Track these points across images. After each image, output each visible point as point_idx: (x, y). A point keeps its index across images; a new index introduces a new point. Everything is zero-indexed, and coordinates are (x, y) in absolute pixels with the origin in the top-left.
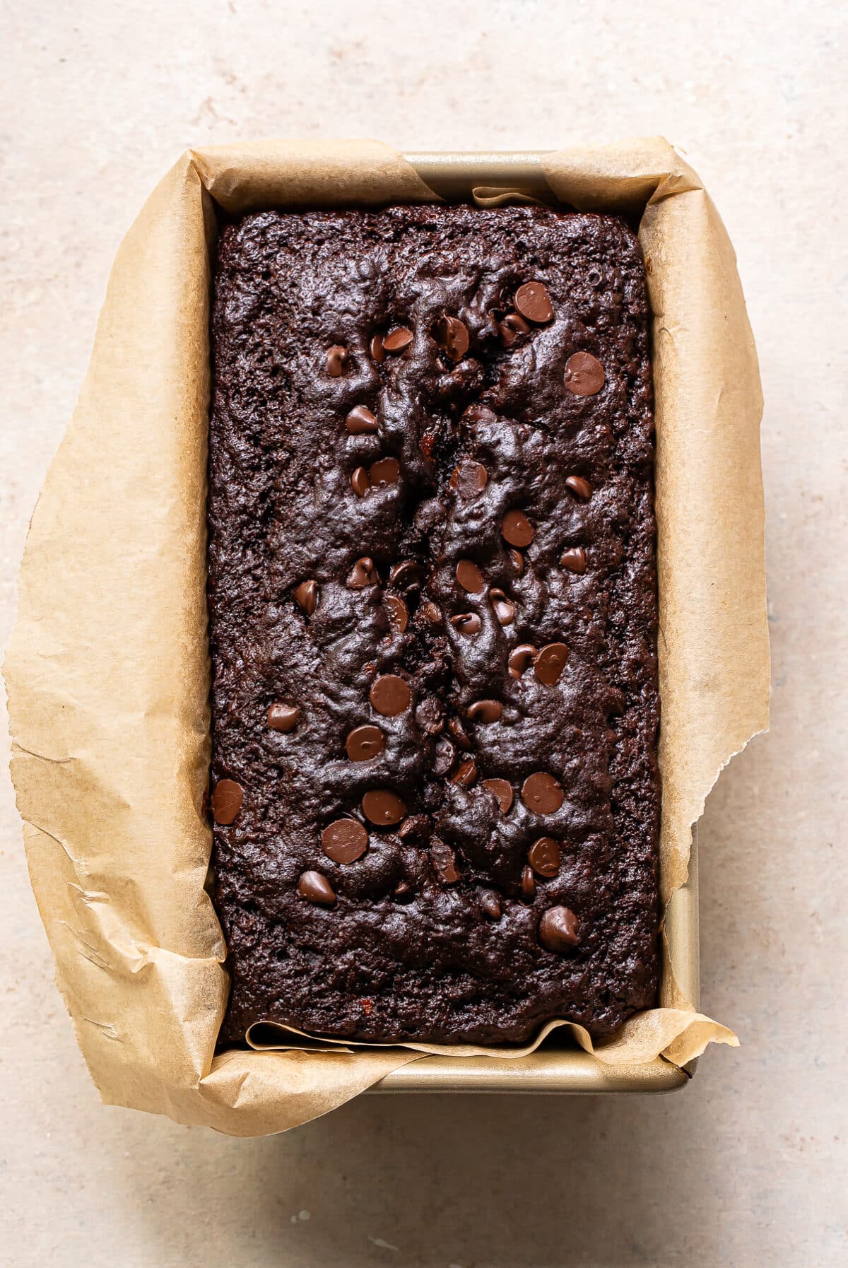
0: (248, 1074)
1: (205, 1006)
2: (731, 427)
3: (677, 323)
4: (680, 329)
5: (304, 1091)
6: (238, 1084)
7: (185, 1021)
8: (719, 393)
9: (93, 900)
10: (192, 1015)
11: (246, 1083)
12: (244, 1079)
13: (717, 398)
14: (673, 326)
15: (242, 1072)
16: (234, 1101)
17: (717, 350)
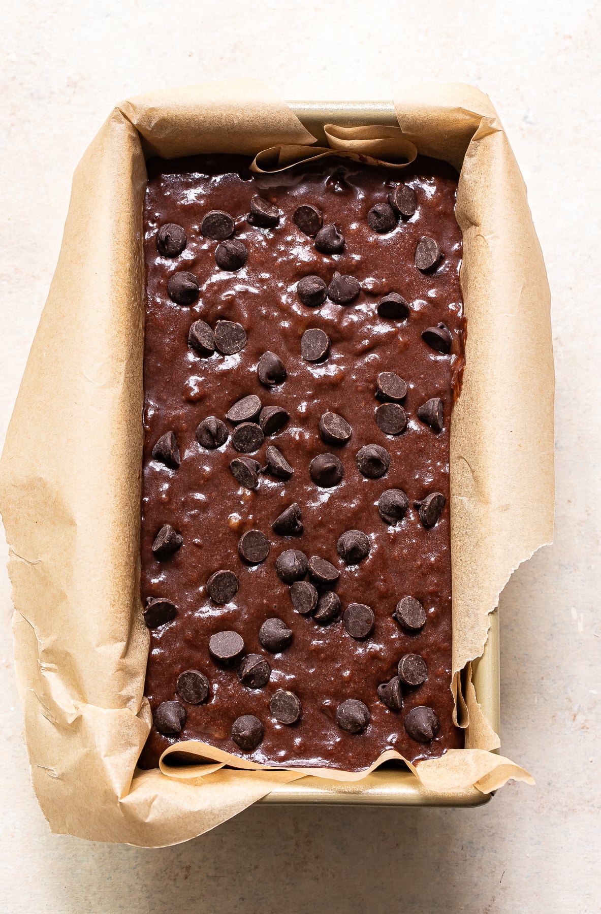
0: (156, 796)
1: (121, 744)
2: (530, 313)
3: (491, 232)
4: (494, 237)
5: (199, 809)
6: (149, 804)
7: (105, 756)
8: (522, 287)
9: (47, 669)
10: (110, 752)
11: (155, 803)
12: (154, 799)
13: (520, 289)
14: (488, 234)
15: (153, 794)
16: (147, 816)
17: (520, 254)
